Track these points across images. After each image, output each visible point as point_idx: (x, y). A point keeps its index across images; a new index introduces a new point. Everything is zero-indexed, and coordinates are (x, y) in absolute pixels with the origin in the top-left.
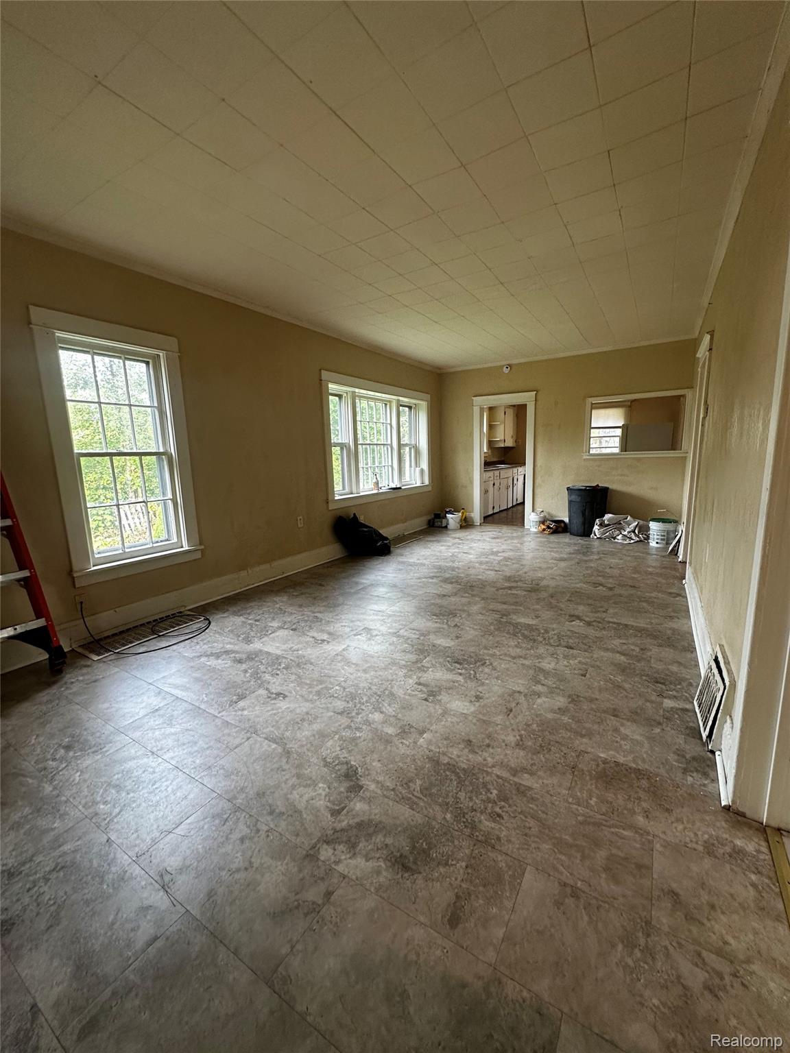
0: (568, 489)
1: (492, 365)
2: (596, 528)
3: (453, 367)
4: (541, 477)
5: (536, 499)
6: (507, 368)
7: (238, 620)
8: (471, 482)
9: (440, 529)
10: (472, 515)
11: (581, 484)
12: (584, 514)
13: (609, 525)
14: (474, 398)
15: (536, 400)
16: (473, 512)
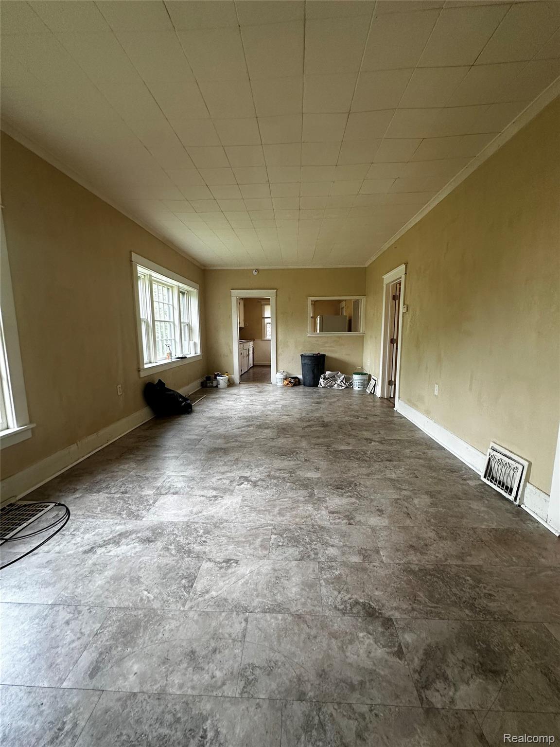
0: (302, 356)
1: (246, 268)
2: (321, 381)
3: (214, 266)
4: (282, 348)
5: (278, 363)
6: (256, 271)
7: (102, 496)
8: (231, 352)
9: (212, 388)
10: (233, 376)
11: (308, 353)
12: (313, 373)
13: (328, 378)
14: (232, 291)
15: (276, 296)
16: (233, 374)
